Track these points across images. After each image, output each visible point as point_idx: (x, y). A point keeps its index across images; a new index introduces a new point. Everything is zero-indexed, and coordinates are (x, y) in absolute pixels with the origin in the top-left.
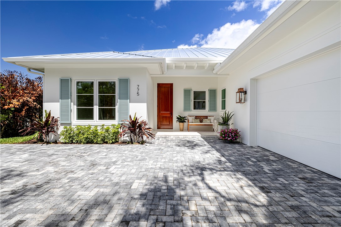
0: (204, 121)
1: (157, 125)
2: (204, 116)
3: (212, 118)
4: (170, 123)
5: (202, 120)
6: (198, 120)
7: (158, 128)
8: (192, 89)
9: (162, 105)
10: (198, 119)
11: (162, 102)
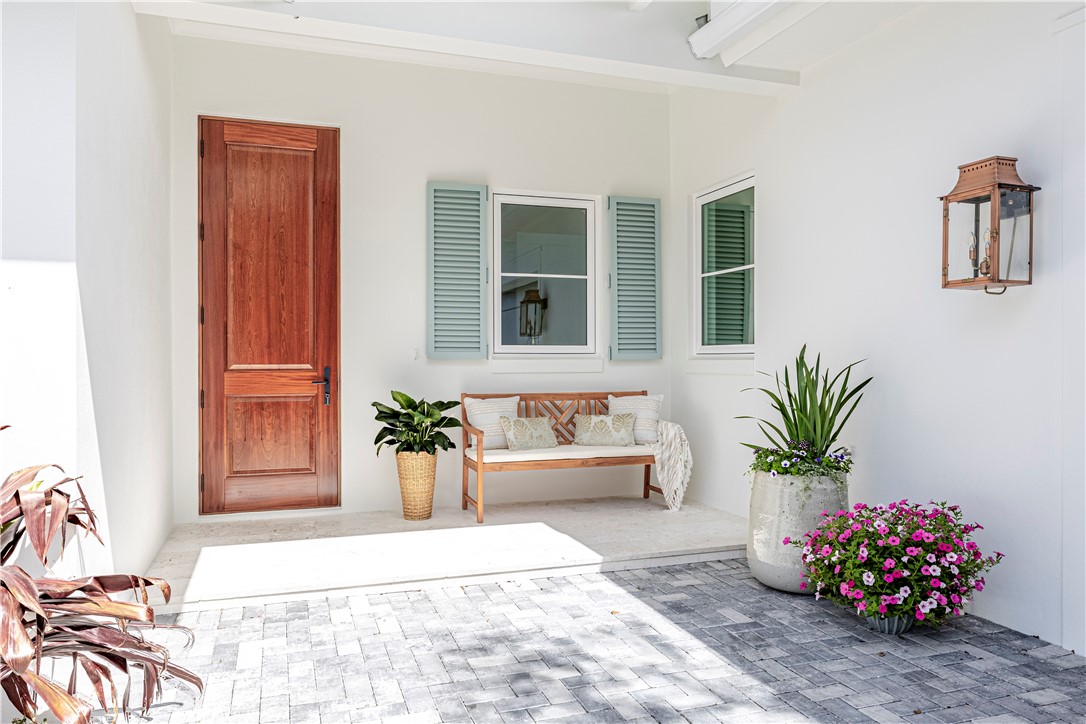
0: (582, 434)
1: (202, 478)
2: (581, 396)
3: (643, 410)
4: (312, 458)
5: (571, 421)
6: (544, 425)
7: (210, 504)
8: (494, 189)
9: (241, 303)
10: (545, 420)
11: (241, 280)
